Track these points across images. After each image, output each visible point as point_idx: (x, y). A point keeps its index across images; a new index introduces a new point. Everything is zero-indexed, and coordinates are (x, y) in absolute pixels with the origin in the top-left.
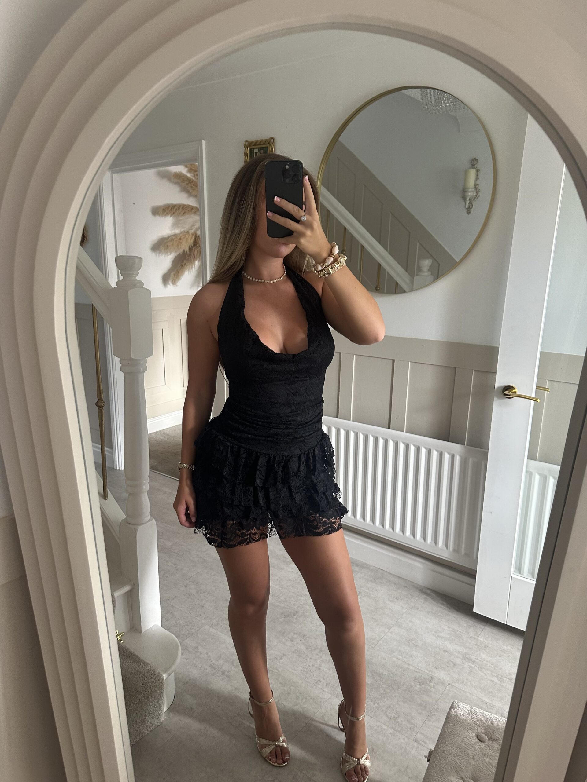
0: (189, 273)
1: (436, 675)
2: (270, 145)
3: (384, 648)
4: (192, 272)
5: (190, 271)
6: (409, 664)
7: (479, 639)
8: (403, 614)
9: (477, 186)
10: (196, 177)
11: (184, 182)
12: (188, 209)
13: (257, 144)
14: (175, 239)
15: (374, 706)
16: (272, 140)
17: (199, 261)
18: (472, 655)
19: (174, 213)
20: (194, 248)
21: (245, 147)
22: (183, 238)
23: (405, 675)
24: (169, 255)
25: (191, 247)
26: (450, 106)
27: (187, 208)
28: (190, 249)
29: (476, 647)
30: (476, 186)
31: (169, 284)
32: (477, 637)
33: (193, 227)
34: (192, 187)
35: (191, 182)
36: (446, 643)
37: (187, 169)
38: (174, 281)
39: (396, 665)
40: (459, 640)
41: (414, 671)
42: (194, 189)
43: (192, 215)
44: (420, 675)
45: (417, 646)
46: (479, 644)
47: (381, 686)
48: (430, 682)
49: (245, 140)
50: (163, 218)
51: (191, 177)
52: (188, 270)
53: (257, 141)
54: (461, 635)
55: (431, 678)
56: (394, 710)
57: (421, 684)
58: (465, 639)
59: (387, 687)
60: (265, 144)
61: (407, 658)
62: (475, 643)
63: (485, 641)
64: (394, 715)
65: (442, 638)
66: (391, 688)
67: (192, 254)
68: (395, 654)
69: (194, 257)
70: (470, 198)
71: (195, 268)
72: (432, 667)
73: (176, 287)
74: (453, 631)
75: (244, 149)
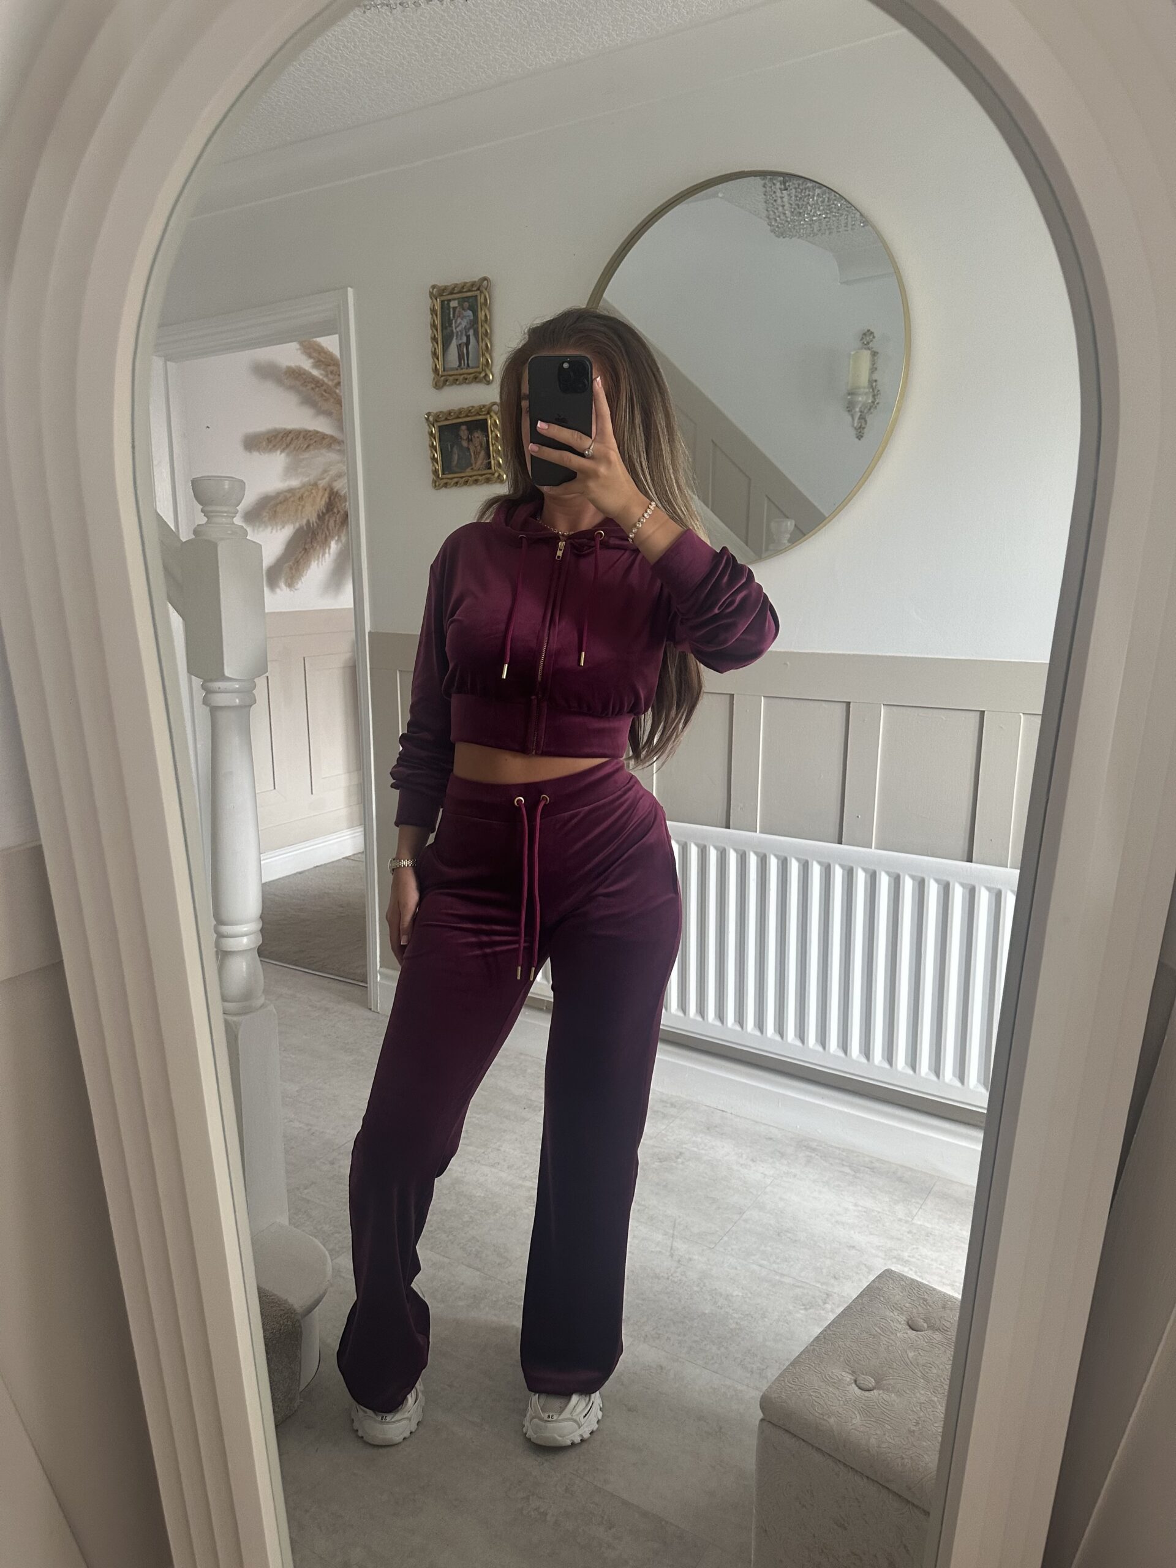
0: (318, 564)
1: (836, 1290)
2: (481, 292)
3: (732, 1249)
4: (323, 561)
5: (320, 560)
6: (782, 1275)
7: (913, 1222)
8: (765, 1188)
9: (874, 384)
10: (330, 376)
11: (306, 386)
12: (315, 439)
13: (455, 292)
14: (290, 497)
15: (719, 1352)
16: (486, 282)
17: (338, 540)
18: (902, 1251)
19: (288, 446)
20: (327, 517)
21: (431, 298)
22: (306, 497)
23: (776, 1293)
24: (281, 529)
25: (321, 515)
26: (820, 220)
27: (312, 437)
28: (321, 517)
29: (908, 1236)
30: (872, 383)
31: (279, 587)
32: (910, 1219)
33: (326, 474)
34: (322, 395)
35: (319, 385)
36: (852, 1232)
37: (311, 361)
38: (289, 580)
39: (758, 1278)
40: (877, 1226)
41: (793, 1285)
42: (327, 400)
43: (323, 451)
44: (805, 1291)
45: (796, 1241)
46: (915, 1231)
47: (729, 1317)
48: (825, 1303)
49: (431, 284)
50: (267, 455)
51: (321, 377)
52: (317, 558)
53: (456, 285)
54: (880, 1217)
55: (825, 1296)
56: (757, 1356)
57: (808, 1307)
58: (887, 1224)
59: (742, 1316)
60: (472, 291)
61: (778, 1263)
62: (908, 1230)
63: (929, 1225)
64: (759, 1365)
65: (843, 1224)
66: (750, 1318)
67: (326, 529)
68: (753, 1257)
69: (329, 534)
70: (861, 408)
71: (329, 553)
72: (827, 1275)
73: (296, 592)
74: (864, 1212)
75: (431, 301)
